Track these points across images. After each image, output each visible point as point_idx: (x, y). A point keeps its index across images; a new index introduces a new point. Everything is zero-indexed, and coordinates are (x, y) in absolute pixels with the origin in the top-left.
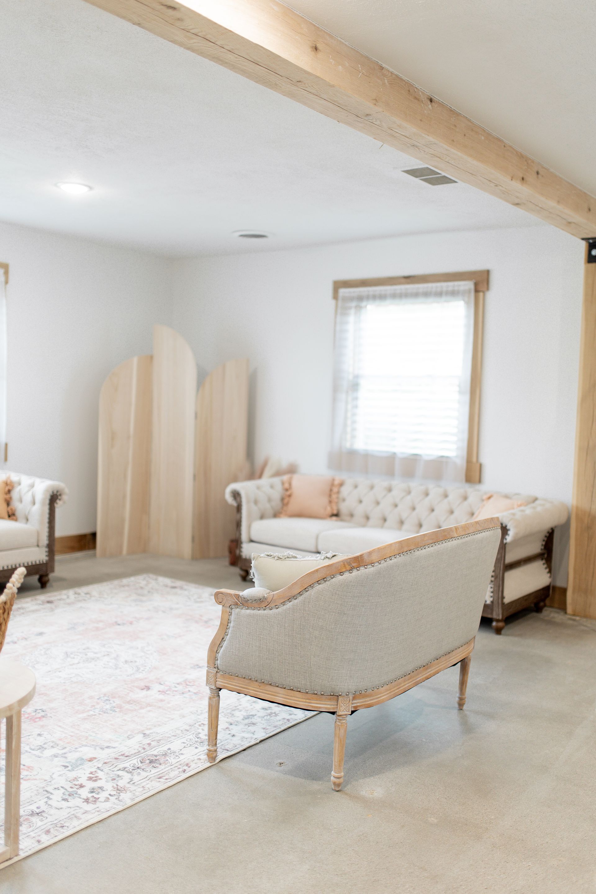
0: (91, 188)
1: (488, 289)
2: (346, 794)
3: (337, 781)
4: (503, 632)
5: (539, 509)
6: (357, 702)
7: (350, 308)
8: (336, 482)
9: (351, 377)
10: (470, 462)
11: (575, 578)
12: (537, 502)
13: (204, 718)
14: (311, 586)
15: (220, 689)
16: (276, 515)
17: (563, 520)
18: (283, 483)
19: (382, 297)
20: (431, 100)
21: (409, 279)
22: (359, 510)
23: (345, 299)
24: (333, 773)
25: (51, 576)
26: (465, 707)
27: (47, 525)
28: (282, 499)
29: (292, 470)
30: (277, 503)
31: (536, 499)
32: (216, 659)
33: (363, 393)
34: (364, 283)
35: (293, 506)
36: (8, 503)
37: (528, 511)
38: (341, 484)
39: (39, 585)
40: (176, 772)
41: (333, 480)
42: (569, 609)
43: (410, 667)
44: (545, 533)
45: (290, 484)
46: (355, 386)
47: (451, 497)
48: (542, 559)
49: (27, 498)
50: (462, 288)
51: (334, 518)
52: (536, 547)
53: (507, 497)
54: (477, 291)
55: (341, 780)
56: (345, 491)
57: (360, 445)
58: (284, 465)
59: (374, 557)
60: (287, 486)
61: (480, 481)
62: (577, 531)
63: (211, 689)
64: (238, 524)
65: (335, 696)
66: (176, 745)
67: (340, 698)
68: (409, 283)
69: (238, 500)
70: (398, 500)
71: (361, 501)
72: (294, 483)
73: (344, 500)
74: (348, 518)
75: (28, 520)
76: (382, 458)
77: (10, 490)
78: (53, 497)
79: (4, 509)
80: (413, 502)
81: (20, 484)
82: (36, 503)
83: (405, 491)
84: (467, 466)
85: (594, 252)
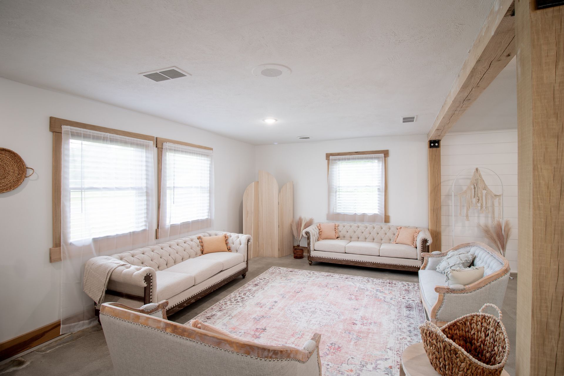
0: (276, 120)
1: (389, 156)
7: (334, 163)
8: (336, 226)
9: (336, 187)
10: (385, 215)
16: (318, 239)
19: (348, 159)
21: (357, 153)
22: (348, 235)
23: (331, 160)
25: (247, 273)
27: (247, 253)
28: (319, 233)
30: (318, 235)
32: (436, 315)
33: (341, 192)
34: (339, 154)
35: (323, 236)
36: (227, 244)
38: (338, 226)
41: (335, 224)
47: (383, 229)
49: (237, 242)
50: (379, 156)
51: (338, 239)
54: (384, 157)
56: (340, 228)
58: (308, 219)
60: (319, 228)
61: (390, 222)
68: (357, 155)
69: (308, 235)
70: (363, 231)
71: (347, 232)
72: (321, 226)
73: (340, 231)
74: (343, 238)
75: (237, 251)
76: (351, 215)
77: (227, 239)
78: (248, 241)
79: (225, 248)
80: (370, 232)
81: (231, 237)
82: (241, 244)
83: (365, 227)
84: (385, 217)
85: (432, 145)
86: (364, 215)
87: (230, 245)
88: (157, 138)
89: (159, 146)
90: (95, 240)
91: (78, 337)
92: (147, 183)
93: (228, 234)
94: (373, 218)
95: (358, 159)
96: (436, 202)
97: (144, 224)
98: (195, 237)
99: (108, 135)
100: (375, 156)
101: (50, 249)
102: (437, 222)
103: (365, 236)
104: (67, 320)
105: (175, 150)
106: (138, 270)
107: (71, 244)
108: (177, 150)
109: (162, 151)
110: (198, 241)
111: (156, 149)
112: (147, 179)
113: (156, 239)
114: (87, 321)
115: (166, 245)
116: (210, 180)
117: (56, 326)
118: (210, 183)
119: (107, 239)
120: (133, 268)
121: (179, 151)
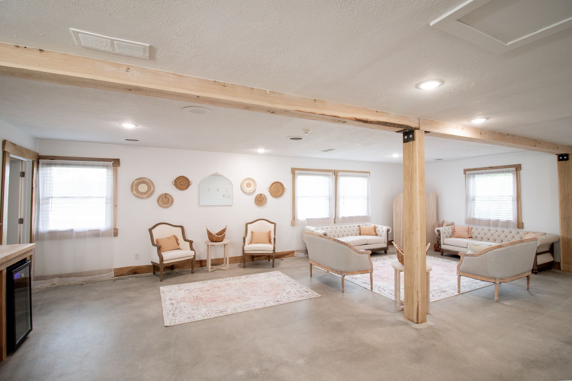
1: (521, 170)
2: (499, 303)
3: (497, 300)
4: (537, 274)
5: (547, 237)
6: (501, 281)
7: (471, 177)
8: (470, 228)
9: (472, 197)
10: (518, 222)
11: (563, 259)
12: (546, 235)
13: (457, 282)
14: (487, 252)
15: (461, 276)
16: (450, 237)
17: (557, 240)
18: (452, 228)
19: (482, 173)
20: (508, 135)
22: (479, 236)
23: (468, 174)
24: (495, 298)
25: (388, 251)
26: (529, 290)
27: (387, 238)
28: (452, 232)
29: (452, 224)
30: (451, 233)
31: (546, 234)
32: (459, 268)
33: (476, 201)
34: (475, 169)
35: (456, 234)
36: (375, 231)
37: (544, 237)
38: (472, 229)
39: (384, 253)
40: (451, 294)
41: (469, 227)
42: (562, 269)
43: (514, 274)
44: (550, 244)
45: (454, 228)
46: (474, 200)
47: (513, 233)
48: (550, 253)
49: (381, 231)
50: (511, 170)
51: (471, 238)
52: (547, 249)
53: (534, 233)
54: (516, 170)
55: (498, 300)
56: (473, 230)
57: (477, 216)
58: (450, 222)
59: (504, 245)
60: (453, 229)
61: (523, 228)
62: (563, 244)
63: (458, 276)
64: (440, 239)
65: (495, 279)
66: (447, 289)
67: (496, 279)
68: (491, 169)
69: (439, 232)
70: (493, 234)
71: (479, 234)
72: (455, 228)
73: (473, 233)
74: (475, 239)
75: (381, 236)
76: (485, 221)
77: (375, 229)
78: (388, 231)
79: (374, 233)
80: (499, 234)
81: (378, 227)
82: (383, 232)
83: (495, 231)
84: (517, 223)
85: (561, 158)
86: (498, 221)
87: (377, 232)
88: (334, 170)
89: (336, 174)
90: (307, 219)
91: (300, 258)
92: (329, 194)
93: (376, 225)
94: (507, 224)
95: (491, 173)
96: (566, 211)
97: (328, 214)
98: (356, 225)
99: (312, 172)
100: (506, 170)
101: (292, 221)
102: (568, 230)
103: (494, 238)
104: (297, 251)
105: (344, 176)
106: (321, 231)
107: (298, 219)
108: (346, 176)
109: (337, 177)
110: (358, 227)
111: (334, 176)
112: (329, 192)
113: (335, 223)
114: (304, 254)
115: (339, 227)
116: (368, 192)
117: (293, 252)
118: (367, 194)
119: (312, 219)
120: (320, 231)
121: (347, 176)
